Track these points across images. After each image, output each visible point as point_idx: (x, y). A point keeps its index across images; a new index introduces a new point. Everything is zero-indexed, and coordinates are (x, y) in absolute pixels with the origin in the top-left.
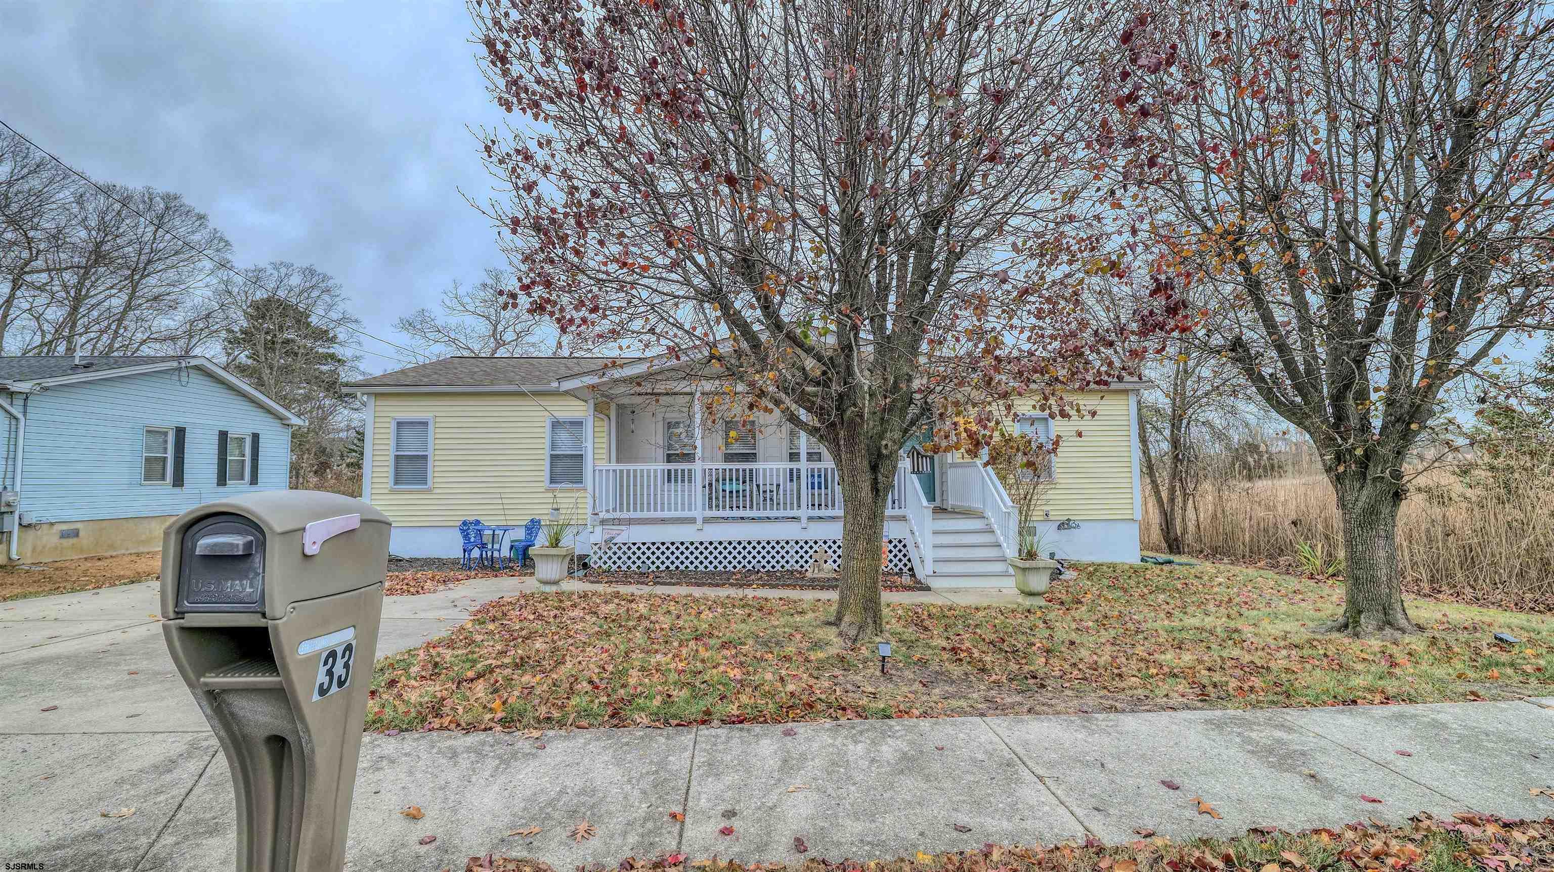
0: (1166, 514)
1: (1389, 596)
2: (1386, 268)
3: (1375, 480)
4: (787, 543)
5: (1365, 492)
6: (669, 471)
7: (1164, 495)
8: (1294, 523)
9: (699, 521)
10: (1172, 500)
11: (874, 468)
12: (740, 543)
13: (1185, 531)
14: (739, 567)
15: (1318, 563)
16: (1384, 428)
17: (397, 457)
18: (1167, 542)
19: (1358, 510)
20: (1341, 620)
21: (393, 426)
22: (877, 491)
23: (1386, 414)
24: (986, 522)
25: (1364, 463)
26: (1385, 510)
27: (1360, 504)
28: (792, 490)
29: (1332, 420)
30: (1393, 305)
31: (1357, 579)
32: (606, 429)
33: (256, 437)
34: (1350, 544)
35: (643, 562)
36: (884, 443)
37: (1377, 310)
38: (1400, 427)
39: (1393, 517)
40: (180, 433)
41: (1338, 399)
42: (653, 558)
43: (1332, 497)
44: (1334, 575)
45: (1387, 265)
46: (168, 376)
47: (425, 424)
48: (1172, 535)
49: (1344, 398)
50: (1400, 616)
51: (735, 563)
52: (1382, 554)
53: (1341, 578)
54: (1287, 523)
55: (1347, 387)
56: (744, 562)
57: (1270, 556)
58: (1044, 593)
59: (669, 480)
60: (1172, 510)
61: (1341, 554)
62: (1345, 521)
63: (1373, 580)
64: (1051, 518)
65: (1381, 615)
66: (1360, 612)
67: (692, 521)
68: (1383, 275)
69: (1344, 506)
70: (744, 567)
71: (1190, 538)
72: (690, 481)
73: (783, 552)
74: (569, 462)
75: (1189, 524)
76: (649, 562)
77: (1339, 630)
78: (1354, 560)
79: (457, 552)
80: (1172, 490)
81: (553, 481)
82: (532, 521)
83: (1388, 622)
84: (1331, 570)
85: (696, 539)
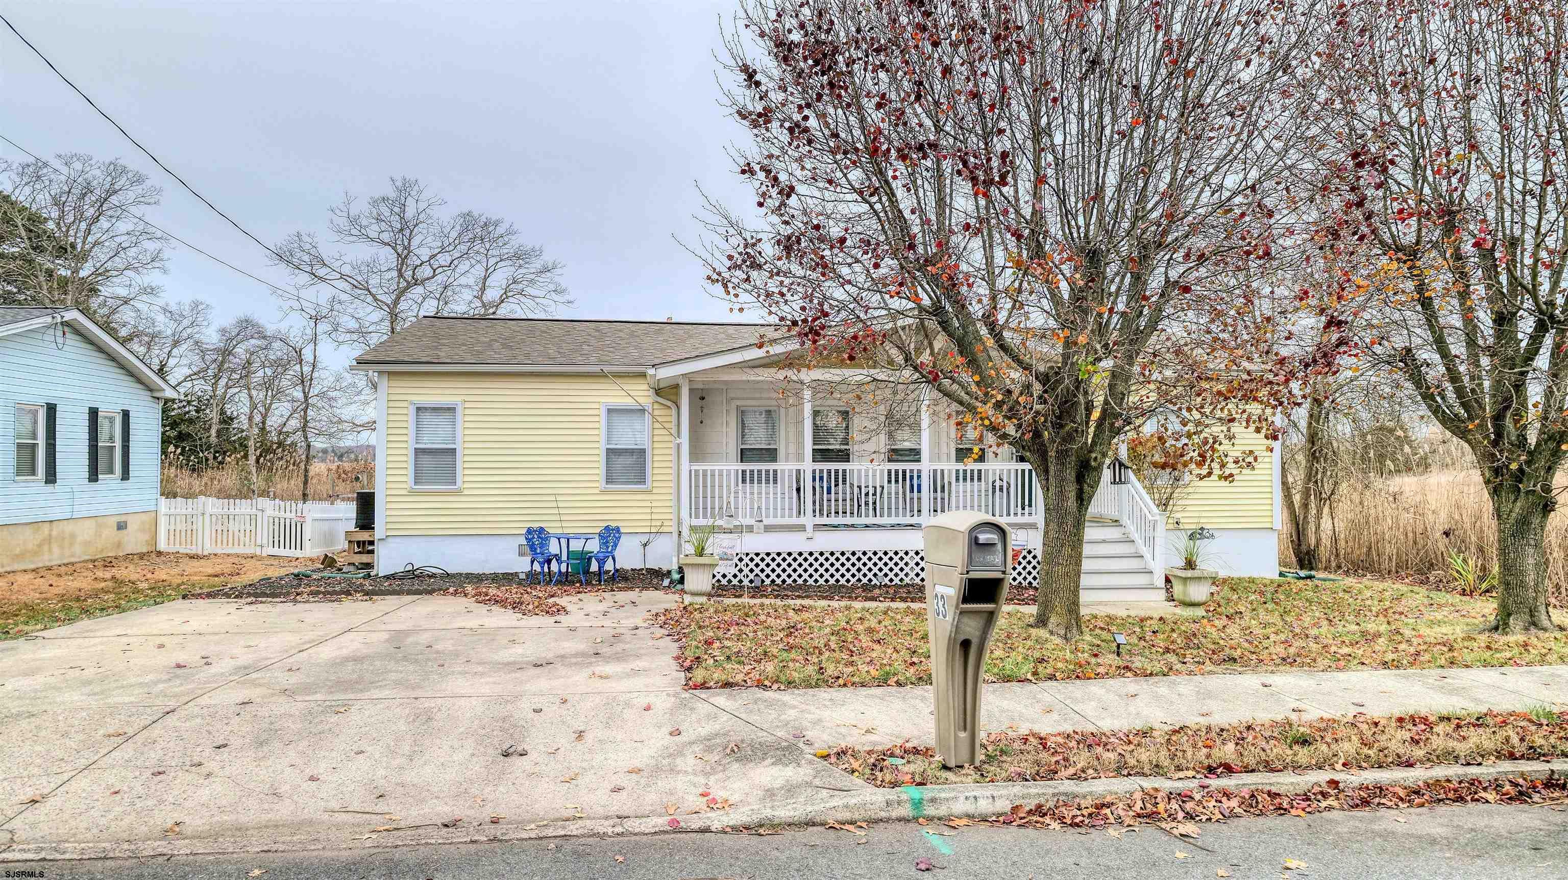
0: (1298, 525)
1: (1535, 599)
2: (1544, 307)
3: (1528, 493)
4: (907, 553)
5: (1518, 504)
6: (744, 472)
7: (1297, 499)
8: (1447, 534)
9: (809, 528)
10: (1306, 506)
11: (1080, 479)
12: (854, 554)
13: (1318, 544)
14: (853, 580)
15: (1470, 577)
16: (1538, 444)
17: (417, 451)
18: (1296, 555)
19: (1512, 521)
20: (1494, 623)
21: (412, 411)
22: (1082, 500)
23: (1541, 432)
24: (1122, 530)
25: (1520, 475)
26: (1536, 521)
27: (1514, 515)
28: (897, 493)
29: (1493, 436)
30: (1548, 341)
31: (1508, 584)
32: (674, 419)
33: (126, 415)
34: (1503, 552)
35: (757, 575)
36: (1093, 455)
37: (1536, 340)
38: (1552, 445)
39: (1542, 528)
40: (51, 409)
41: (1498, 418)
42: (768, 571)
43: (1488, 506)
44: (1487, 591)
45: (1545, 303)
46: (39, 336)
47: (451, 410)
48: (1304, 548)
49: (1504, 417)
50: (1544, 617)
51: (848, 576)
52: (1531, 561)
53: (1494, 594)
54: (1438, 535)
55: (1508, 408)
56: (859, 575)
57: (1420, 572)
58: (1204, 604)
59: (744, 481)
60: (1305, 517)
61: (1496, 569)
62: (1500, 531)
63: (1523, 585)
64: (1181, 526)
65: (1527, 617)
66: (1509, 615)
67: (802, 528)
68: (1541, 312)
69: (1499, 517)
70: (859, 580)
71: (1324, 553)
72: (775, 481)
73: (901, 564)
74: (629, 460)
75: (1323, 536)
76: (763, 576)
77: (1490, 631)
78: (1507, 568)
79: (522, 565)
80: (1306, 494)
81: (609, 480)
82: (607, 528)
83: (1533, 624)
84: (1484, 586)
85: (806, 548)
